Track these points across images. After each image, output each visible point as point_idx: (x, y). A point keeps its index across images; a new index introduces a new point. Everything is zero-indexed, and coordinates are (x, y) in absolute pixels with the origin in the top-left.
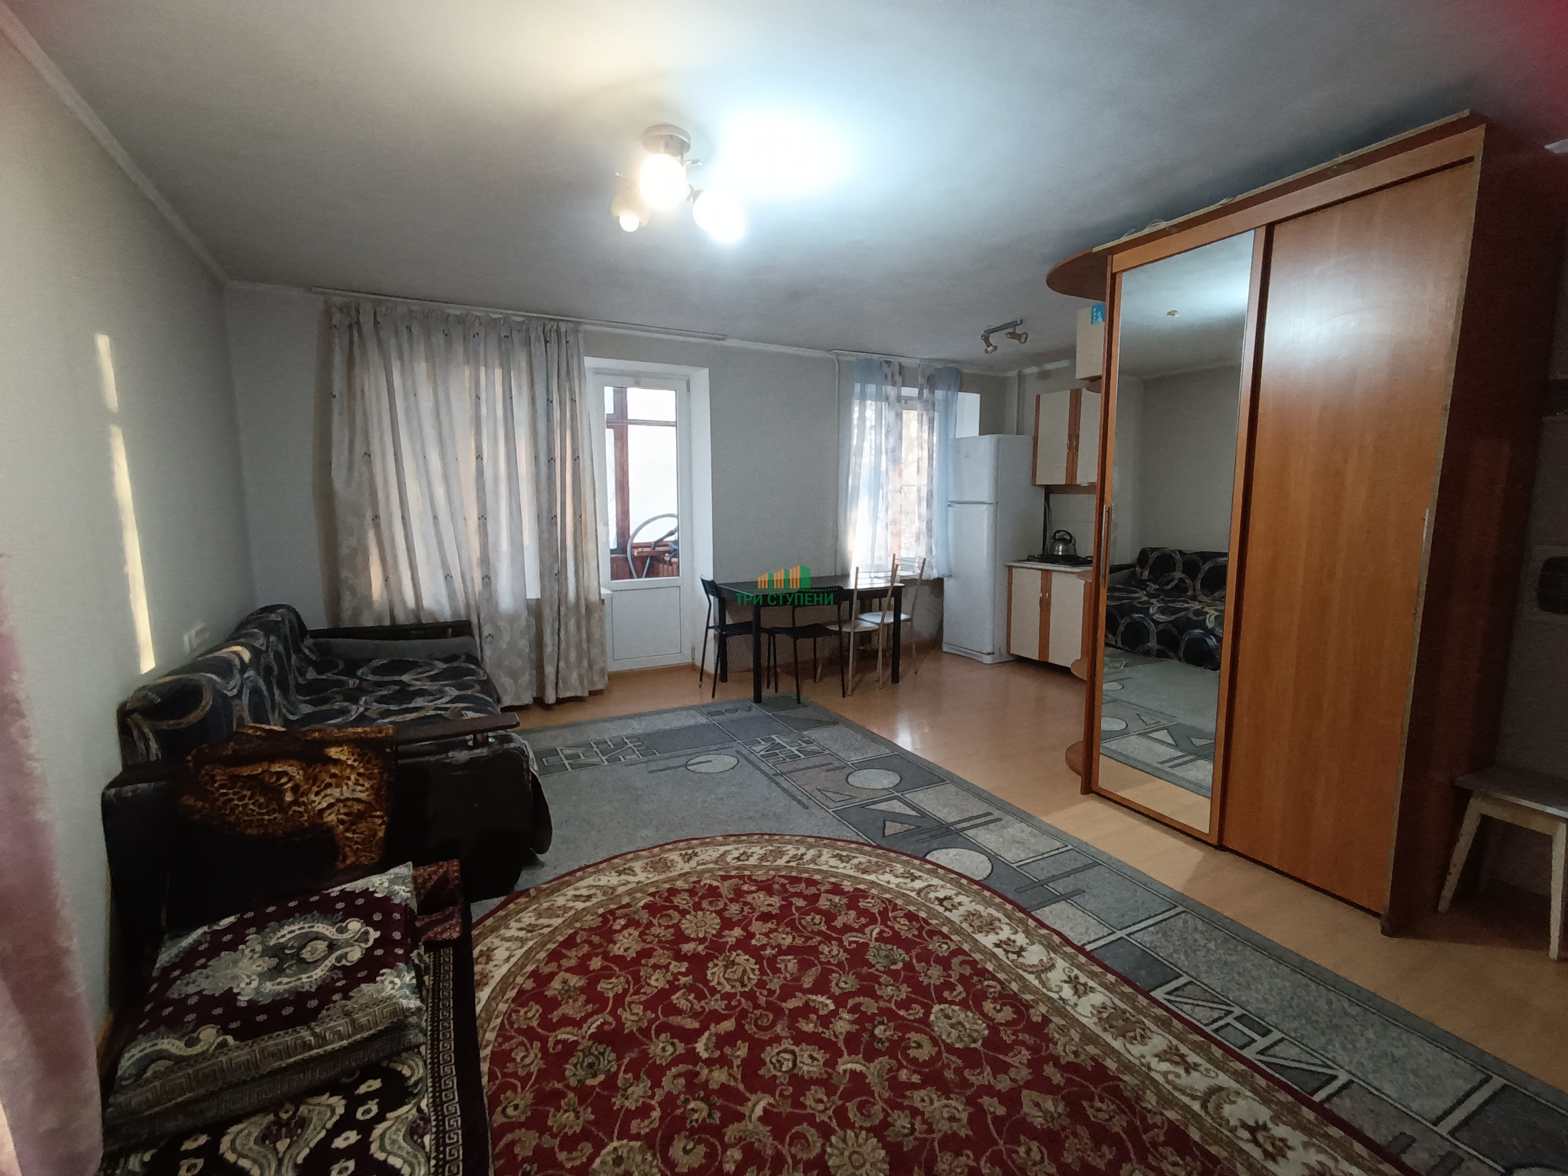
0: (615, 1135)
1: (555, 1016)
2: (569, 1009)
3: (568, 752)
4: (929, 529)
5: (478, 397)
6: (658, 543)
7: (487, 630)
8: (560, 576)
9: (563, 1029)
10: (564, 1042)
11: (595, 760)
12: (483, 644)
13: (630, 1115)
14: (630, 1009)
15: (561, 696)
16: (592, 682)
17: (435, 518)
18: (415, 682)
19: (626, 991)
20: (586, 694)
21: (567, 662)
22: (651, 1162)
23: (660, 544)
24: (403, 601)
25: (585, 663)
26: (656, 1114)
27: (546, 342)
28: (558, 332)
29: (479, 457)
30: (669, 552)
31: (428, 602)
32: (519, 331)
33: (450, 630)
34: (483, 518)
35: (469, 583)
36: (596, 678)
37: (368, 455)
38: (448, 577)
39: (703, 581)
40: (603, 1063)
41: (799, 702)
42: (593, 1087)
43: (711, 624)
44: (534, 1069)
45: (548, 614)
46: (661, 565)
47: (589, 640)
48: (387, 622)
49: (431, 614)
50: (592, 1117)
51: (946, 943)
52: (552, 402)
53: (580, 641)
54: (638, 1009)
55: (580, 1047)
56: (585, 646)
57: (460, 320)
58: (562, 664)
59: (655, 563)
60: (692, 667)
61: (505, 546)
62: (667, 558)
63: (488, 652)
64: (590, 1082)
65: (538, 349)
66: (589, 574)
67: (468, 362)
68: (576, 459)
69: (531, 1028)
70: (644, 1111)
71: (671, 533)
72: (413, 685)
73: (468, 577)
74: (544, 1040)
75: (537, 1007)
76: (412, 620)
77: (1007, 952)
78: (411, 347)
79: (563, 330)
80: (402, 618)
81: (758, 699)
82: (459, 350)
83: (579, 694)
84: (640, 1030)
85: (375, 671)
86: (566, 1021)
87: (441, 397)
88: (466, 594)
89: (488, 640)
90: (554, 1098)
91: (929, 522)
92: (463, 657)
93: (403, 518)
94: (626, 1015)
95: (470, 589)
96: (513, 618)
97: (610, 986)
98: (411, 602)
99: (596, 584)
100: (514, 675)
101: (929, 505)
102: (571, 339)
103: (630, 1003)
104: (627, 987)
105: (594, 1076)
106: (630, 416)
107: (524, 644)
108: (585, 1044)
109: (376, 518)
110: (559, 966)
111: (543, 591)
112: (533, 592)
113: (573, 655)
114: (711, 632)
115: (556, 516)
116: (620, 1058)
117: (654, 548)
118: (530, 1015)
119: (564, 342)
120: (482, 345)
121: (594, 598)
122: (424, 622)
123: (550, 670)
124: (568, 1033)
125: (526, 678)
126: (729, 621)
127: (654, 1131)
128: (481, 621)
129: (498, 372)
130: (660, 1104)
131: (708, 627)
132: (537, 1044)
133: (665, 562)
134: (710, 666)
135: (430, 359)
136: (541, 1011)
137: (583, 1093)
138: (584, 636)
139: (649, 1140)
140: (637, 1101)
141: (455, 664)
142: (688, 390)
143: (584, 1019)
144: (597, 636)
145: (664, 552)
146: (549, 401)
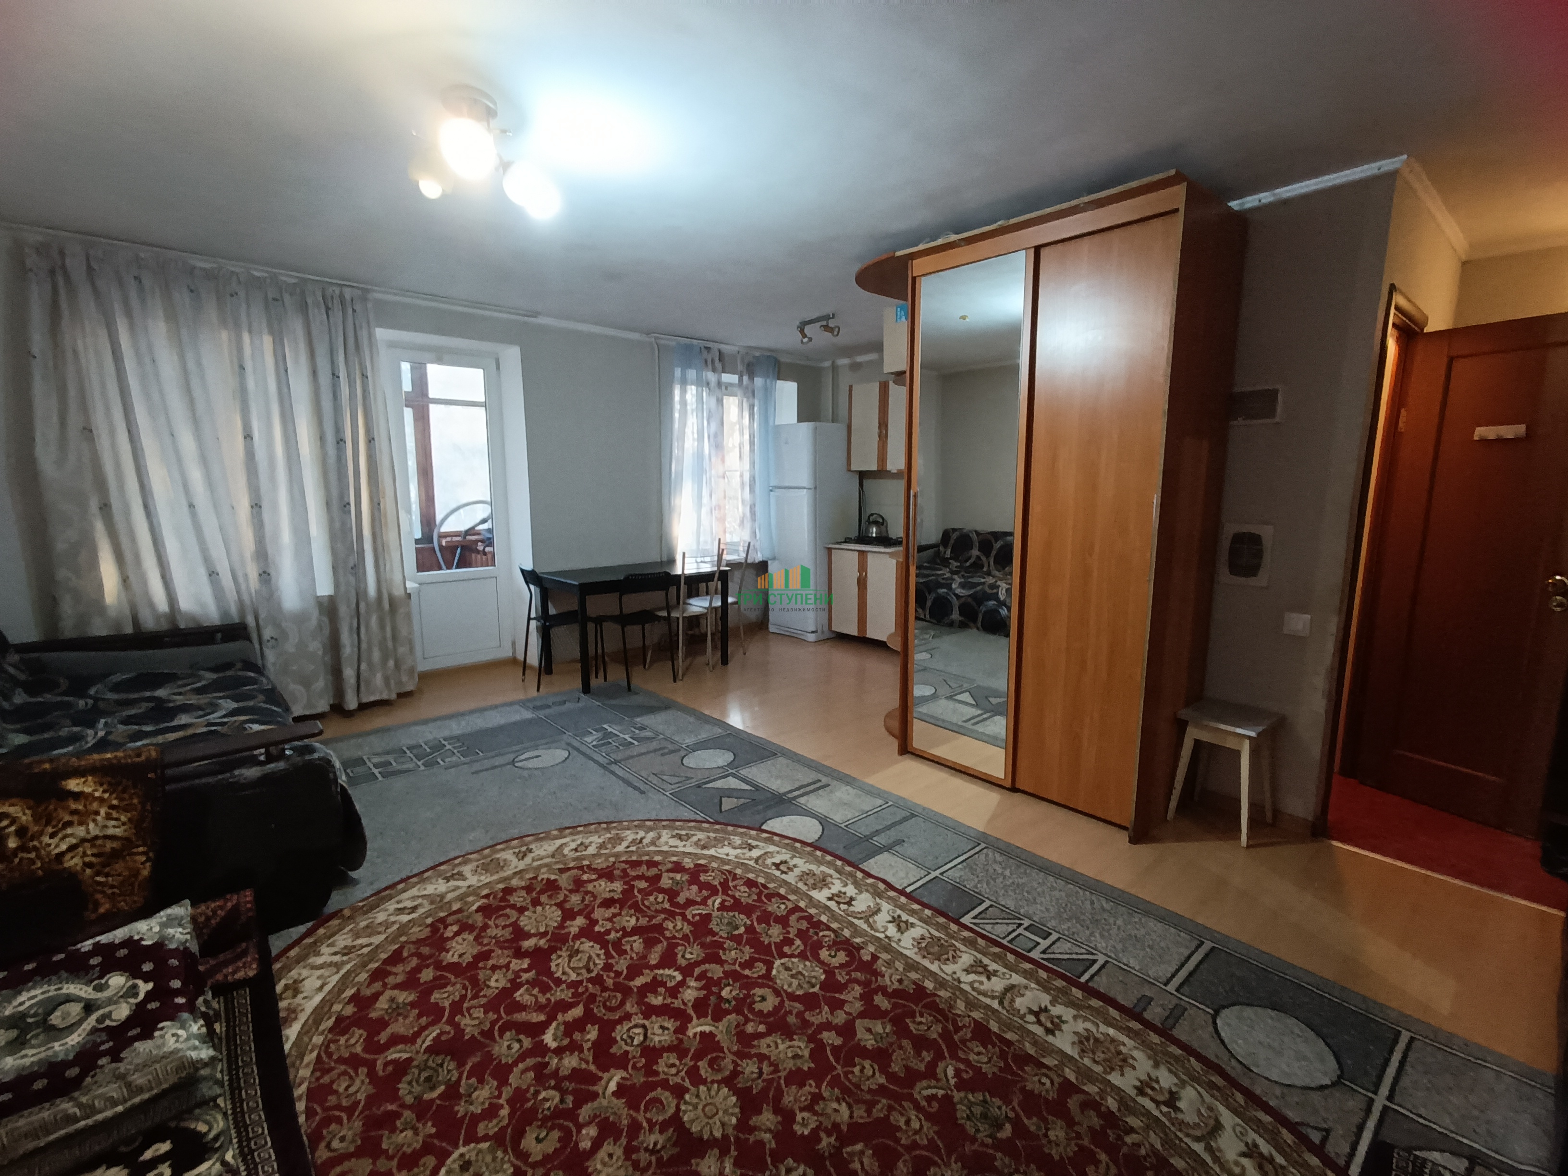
0: (461, 1142)
1: (383, 1037)
2: (399, 1027)
3: (376, 760)
4: (753, 513)
5: (242, 368)
6: (470, 531)
7: (267, 633)
8: (358, 569)
9: (392, 1050)
10: (394, 1062)
11: (411, 766)
12: (264, 649)
13: (475, 1120)
14: (470, 1015)
15: (365, 700)
16: (400, 683)
17: (191, 506)
18: (177, 697)
19: (463, 998)
20: (394, 696)
21: (370, 664)
22: (502, 1159)
23: (472, 532)
24: (151, 605)
25: (391, 663)
26: (505, 1112)
27: (328, 309)
28: (342, 296)
29: (248, 436)
30: (482, 541)
31: (185, 604)
32: (291, 294)
33: (219, 635)
34: (256, 506)
35: (241, 580)
36: (404, 679)
37: (88, 432)
38: (213, 574)
39: (523, 571)
40: (443, 1075)
41: (629, 689)
42: (432, 1101)
43: (533, 615)
44: (361, 1096)
45: (344, 611)
46: (473, 555)
47: (394, 638)
48: (129, 630)
49: (193, 618)
50: (433, 1130)
51: (784, 903)
52: (338, 377)
53: (384, 638)
54: (479, 1013)
55: (415, 1063)
56: (390, 644)
57: (210, 276)
58: (363, 666)
59: (467, 553)
60: (513, 661)
61: (286, 537)
62: (480, 547)
63: (271, 656)
64: (427, 1097)
65: (318, 316)
66: (391, 566)
67: (223, 323)
68: (370, 440)
69: (354, 1056)
70: (491, 1112)
71: (484, 521)
72: (174, 701)
73: (240, 575)
74: (371, 1065)
75: (361, 1031)
76: (165, 626)
77: (838, 903)
78: (143, 301)
79: (348, 296)
80: (149, 623)
81: (586, 689)
82: (211, 312)
83: (385, 697)
84: (482, 1033)
85: (116, 688)
86: (395, 1040)
87: (191, 365)
88: (238, 592)
89: (270, 644)
90: (389, 1121)
91: (752, 507)
92: (239, 665)
93: (146, 507)
94: (465, 1022)
95: (243, 587)
96: (300, 618)
97: (446, 995)
98: (162, 605)
99: (400, 577)
100: (306, 683)
101: (752, 490)
102: (358, 307)
103: (468, 1010)
104: (464, 992)
105: (433, 1088)
106: (432, 395)
107: (316, 646)
108: (421, 1057)
109: (105, 508)
110: (385, 985)
111: (337, 585)
112: (324, 588)
113: (376, 655)
114: (533, 624)
115: (349, 504)
116: (461, 1065)
117: (465, 538)
118: (353, 1041)
119: (350, 311)
120: (244, 306)
121: (398, 592)
122: (182, 626)
123: (349, 673)
124: (400, 1052)
125: (320, 684)
126: (552, 611)
127: (503, 1129)
128: (261, 622)
129: (267, 341)
130: (508, 1101)
131: (529, 619)
132: (363, 1071)
133: (478, 552)
134: (534, 658)
135: (172, 317)
136: (365, 1034)
137: (421, 1109)
138: (389, 634)
139: (498, 1140)
140: (483, 1103)
141: (229, 673)
142: (498, 368)
143: (417, 1034)
144: (404, 632)
145: (477, 541)
146: (335, 376)
